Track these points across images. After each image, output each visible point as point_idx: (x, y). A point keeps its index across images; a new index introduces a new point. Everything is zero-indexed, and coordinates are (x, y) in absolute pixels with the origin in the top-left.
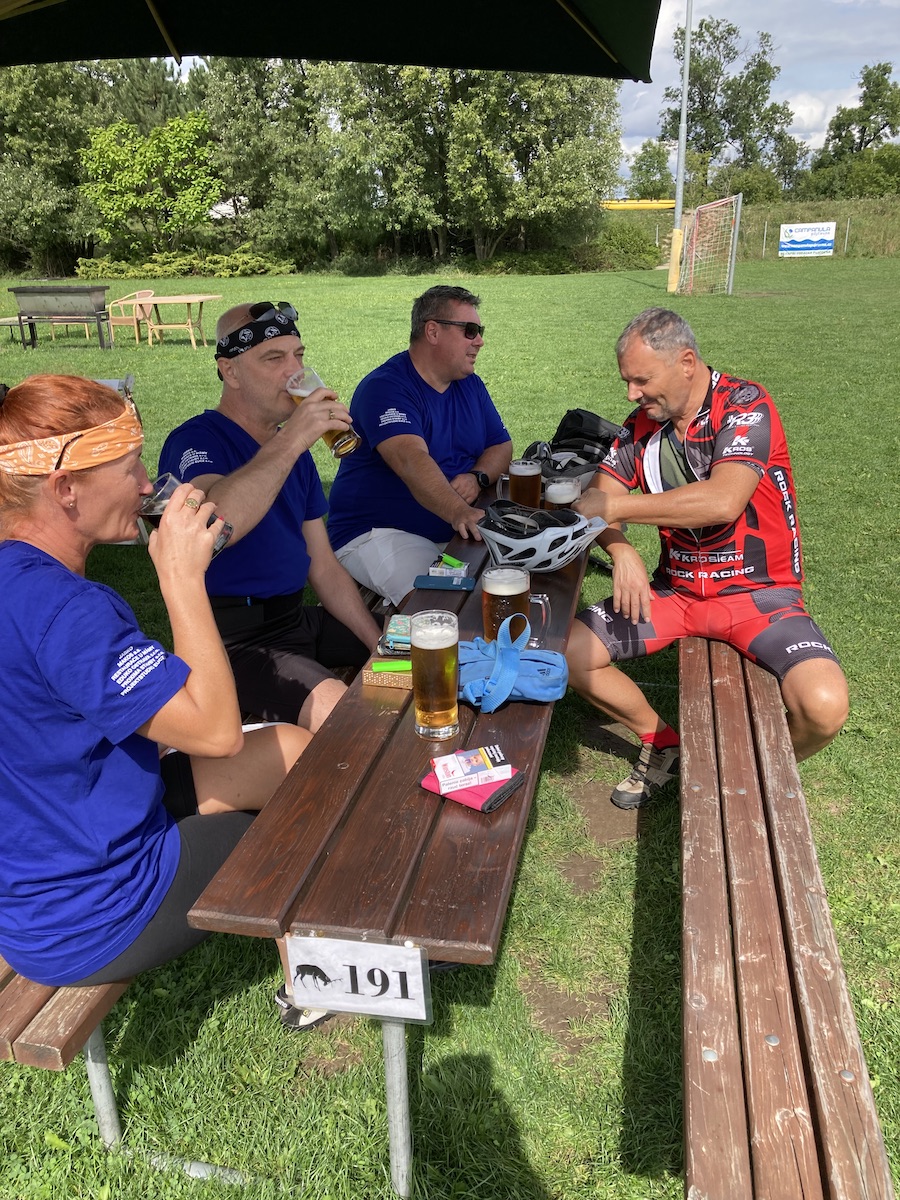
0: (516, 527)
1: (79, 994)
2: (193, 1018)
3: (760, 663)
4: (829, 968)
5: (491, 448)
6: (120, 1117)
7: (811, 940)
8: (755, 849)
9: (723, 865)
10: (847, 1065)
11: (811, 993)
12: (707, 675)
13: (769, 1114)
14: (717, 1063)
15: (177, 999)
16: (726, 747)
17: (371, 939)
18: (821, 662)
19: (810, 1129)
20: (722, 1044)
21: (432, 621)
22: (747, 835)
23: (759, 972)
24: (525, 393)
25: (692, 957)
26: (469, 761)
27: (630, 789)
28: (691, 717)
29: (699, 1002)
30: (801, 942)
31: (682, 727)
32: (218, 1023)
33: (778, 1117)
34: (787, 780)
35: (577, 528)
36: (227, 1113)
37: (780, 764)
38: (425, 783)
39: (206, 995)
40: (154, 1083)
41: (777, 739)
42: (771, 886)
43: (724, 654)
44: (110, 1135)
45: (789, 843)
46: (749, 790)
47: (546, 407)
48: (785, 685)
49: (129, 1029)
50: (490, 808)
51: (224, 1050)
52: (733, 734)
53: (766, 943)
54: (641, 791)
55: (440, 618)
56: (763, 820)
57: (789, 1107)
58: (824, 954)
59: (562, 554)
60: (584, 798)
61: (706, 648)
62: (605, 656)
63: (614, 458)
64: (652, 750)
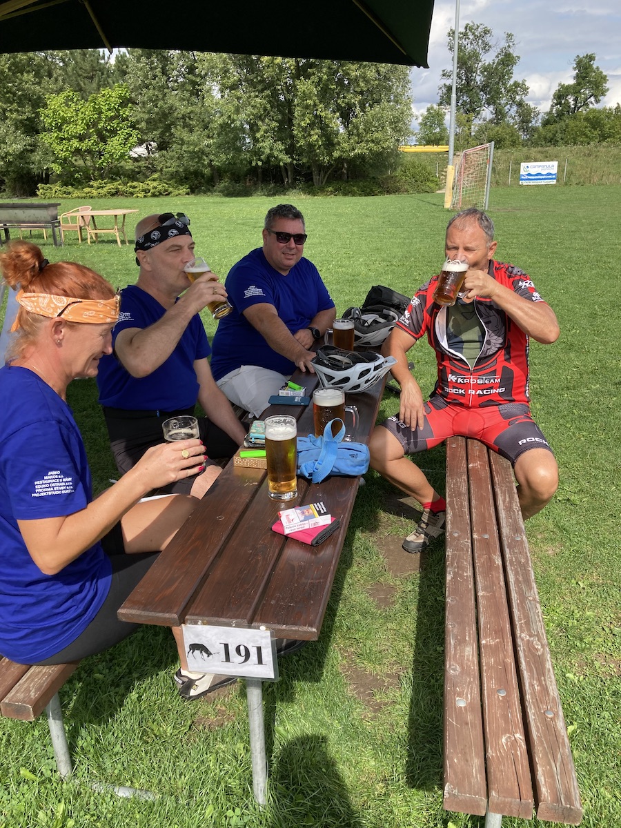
0: (336, 363)
1: (44, 671)
2: (120, 693)
3: (501, 453)
4: (540, 647)
5: (322, 312)
6: (71, 757)
7: (529, 630)
8: (494, 573)
9: (472, 583)
10: (549, 707)
11: (528, 663)
12: (464, 461)
13: (498, 738)
14: (465, 707)
15: (109, 681)
16: (476, 508)
17: (238, 626)
18: (541, 451)
19: (524, 747)
20: (469, 695)
21: (279, 422)
22: (489, 564)
23: (495, 650)
24: (347, 276)
25: (451, 642)
26: (303, 513)
27: (415, 540)
28: (453, 488)
29: (454, 670)
30: (522, 631)
31: (447, 495)
32: (137, 695)
33: (504, 740)
34: (516, 529)
35: (377, 363)
36: (143, 754)
37: (511, 519)
38: (274, 528)
39: (129, 678)
40: (94, 736)
41: (510, 502)
42: (504, 596)
43: (476, 448)
44: (64, 770)
45: (517, 568)
46: (491, 536)
47: (361, 286)
48: (517, 466)
49: (77, 700)
50: (317, 543)
51: (142, 713)
52: (481, 500)
53: (499, 632)
54: (422, 541)
55: (285, 420)
56: (500, 555)
57: (511, 734)
58: (537, 639)
59: (367, 381)
60: (384, 546)
61: (464, 443)
62: (401, 451)
63: (408, 319)
64: (430, 513)
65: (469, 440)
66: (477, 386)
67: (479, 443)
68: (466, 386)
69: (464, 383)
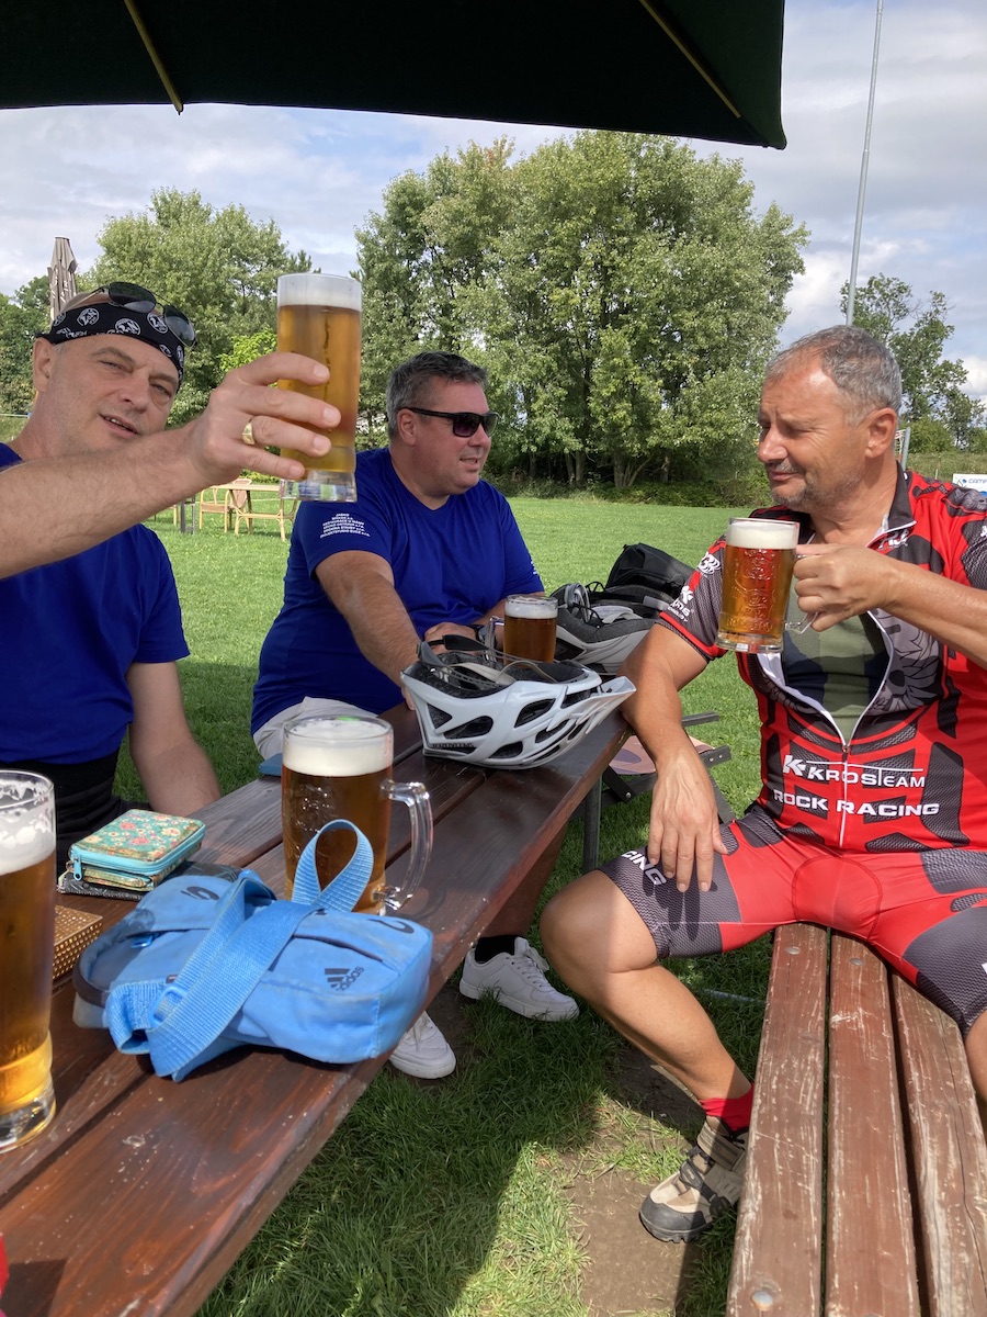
3: (926, 988)
12: (819, 1003)
16: (845, 1186)
27: (674, 1202)
28: (778, 1094)
35: (574, 688)
43: (857, 964)
52: (866, 1148)
54: (691, 1209)
59: (542, 735)
60: (591, 1203)
61: (823, 947)
62: (649, 950)
63: (688, 605)
64: (719, 1130)
65: (837, 938)
66: (860, 793)
67: (866, 952)
68: (831, 790)
69: (825, 781)
